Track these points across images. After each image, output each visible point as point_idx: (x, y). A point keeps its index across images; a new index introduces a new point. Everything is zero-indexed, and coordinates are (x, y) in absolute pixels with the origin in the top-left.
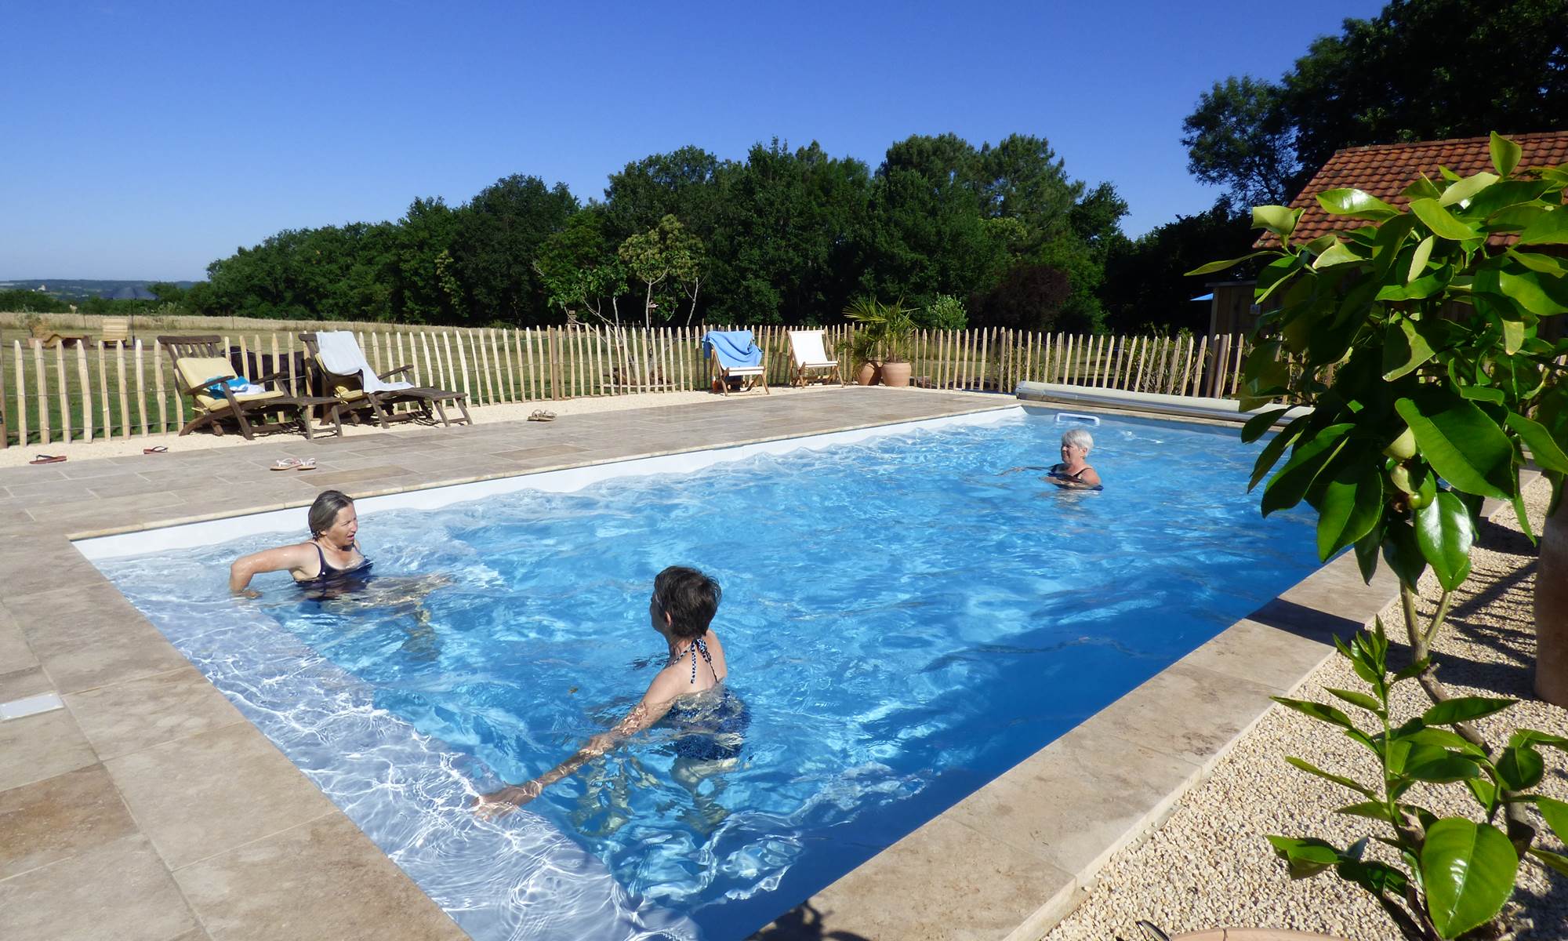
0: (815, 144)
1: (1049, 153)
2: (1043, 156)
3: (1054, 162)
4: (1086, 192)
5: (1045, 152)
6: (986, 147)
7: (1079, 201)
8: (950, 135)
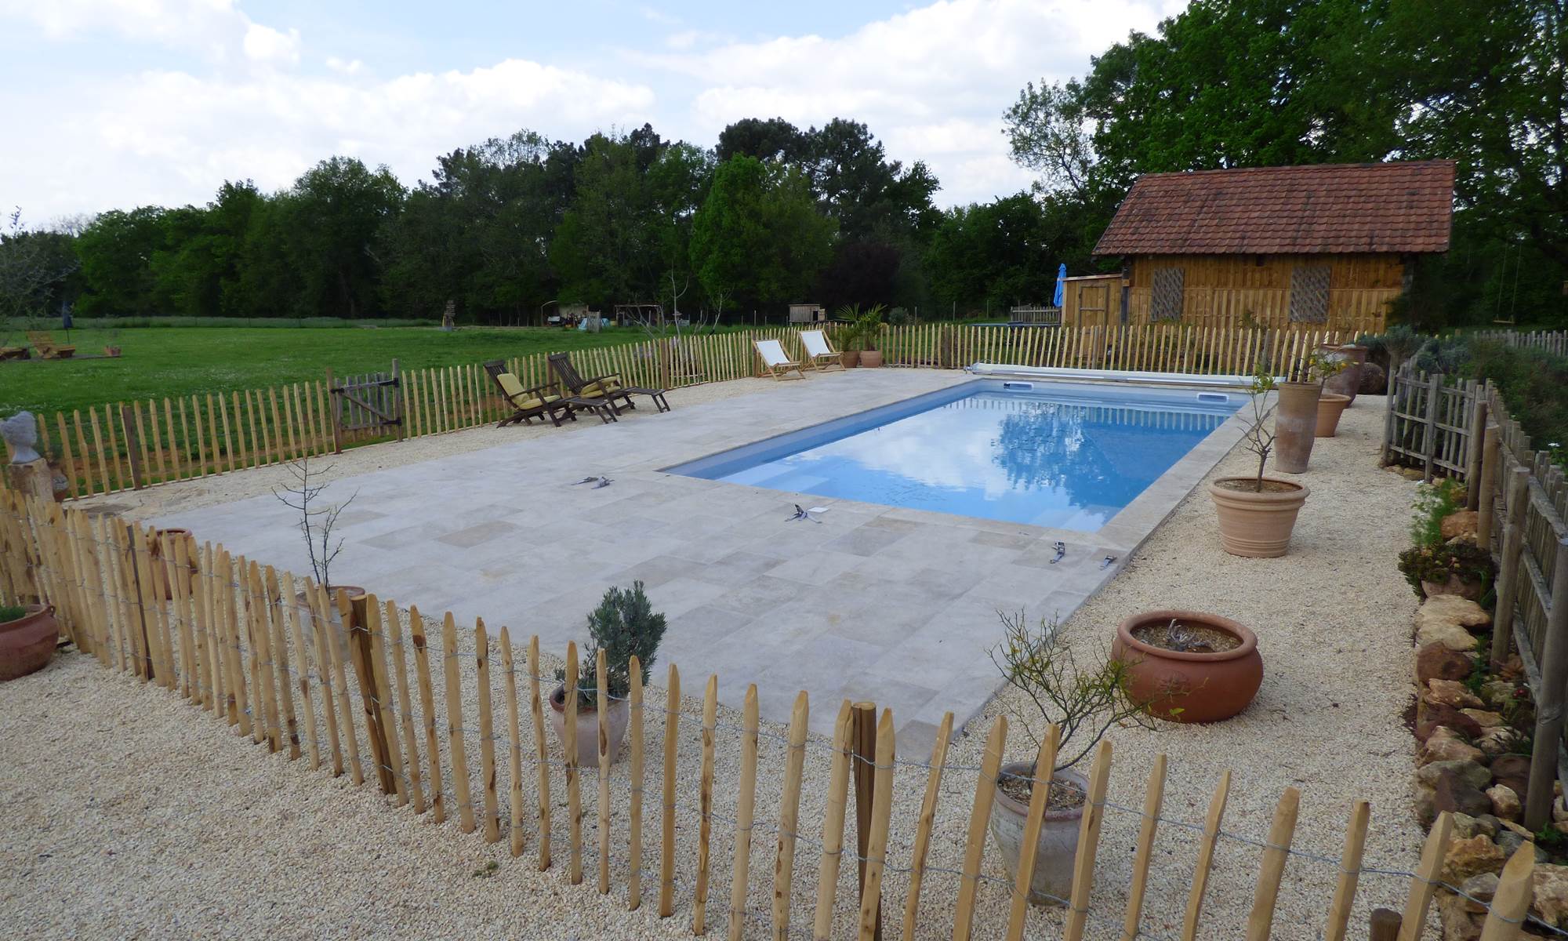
0: (648, 126)
1: (868, 136)
2: (862, 138)
3: (872, 143)
4: (903, 169)
5: (866, 133)
6: (813, 129)
7: (897, 179)
8: (779, 118)
